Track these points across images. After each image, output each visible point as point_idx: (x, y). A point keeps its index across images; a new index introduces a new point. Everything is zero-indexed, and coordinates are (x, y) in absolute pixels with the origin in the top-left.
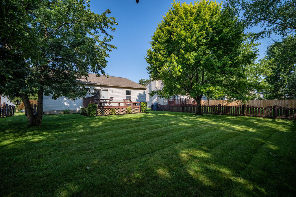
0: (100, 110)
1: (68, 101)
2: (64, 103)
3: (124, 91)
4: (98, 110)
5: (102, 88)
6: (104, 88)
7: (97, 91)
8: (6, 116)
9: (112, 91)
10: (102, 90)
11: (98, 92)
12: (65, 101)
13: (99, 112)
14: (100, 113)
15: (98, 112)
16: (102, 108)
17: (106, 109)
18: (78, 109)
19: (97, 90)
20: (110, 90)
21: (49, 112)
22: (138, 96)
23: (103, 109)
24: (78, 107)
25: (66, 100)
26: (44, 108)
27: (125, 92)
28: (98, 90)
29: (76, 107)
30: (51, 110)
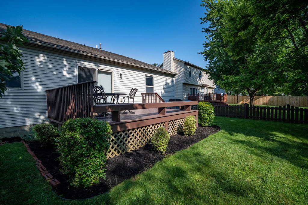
3: (143, 76)
5: (99, 66)
6: (103, 67)
7: (85, 73)
9: (121, 75)
10: (100, 72)
11: (88, 74)
17: (133, 130)
18: (29, 122)
19: (86, 70)
20: (116, 71)
22: (164, 88)
23: (123, 132)
24: (31, 115)
27: (145, 80)
28: (87, 68)
29: (22, 115)
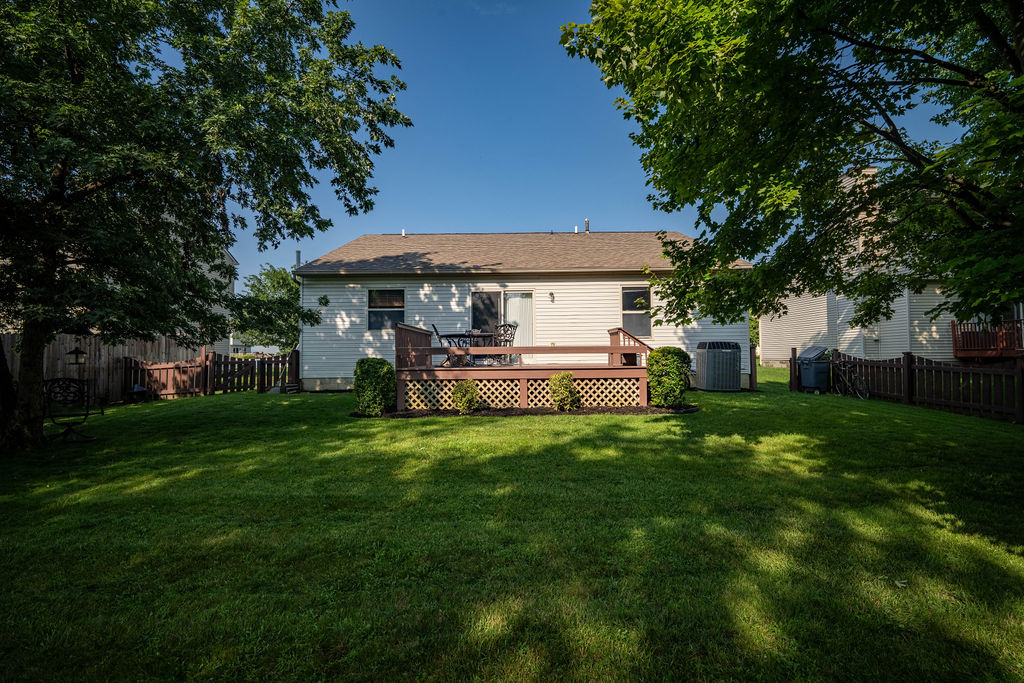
0: (418, 386)
1: (378, 345)
2: (364, 351)
3: (614, 291)
4: (411, 385)
6: (512, 286)
7: (483, 300)
8: (221, 392)
9: (552, 294)
10: (507, 295)
11: (488, 302)
12: (369, 344)
13: (414, 397)
14: (418, 401)
15: (411, 393)
16: (425, 377)
20: (540, 289)
21: (321, 383)
25: (371, 338)
26: (306, 368)
27: (621, 298)
28: (487, 294)
30: (326, 375)
